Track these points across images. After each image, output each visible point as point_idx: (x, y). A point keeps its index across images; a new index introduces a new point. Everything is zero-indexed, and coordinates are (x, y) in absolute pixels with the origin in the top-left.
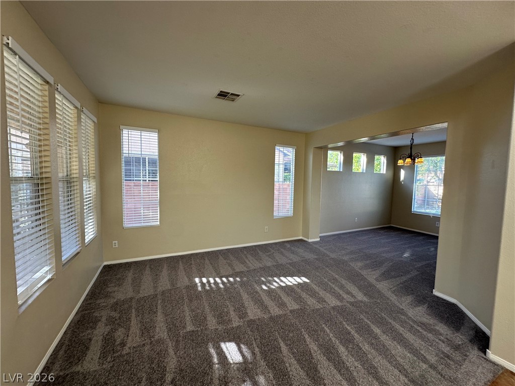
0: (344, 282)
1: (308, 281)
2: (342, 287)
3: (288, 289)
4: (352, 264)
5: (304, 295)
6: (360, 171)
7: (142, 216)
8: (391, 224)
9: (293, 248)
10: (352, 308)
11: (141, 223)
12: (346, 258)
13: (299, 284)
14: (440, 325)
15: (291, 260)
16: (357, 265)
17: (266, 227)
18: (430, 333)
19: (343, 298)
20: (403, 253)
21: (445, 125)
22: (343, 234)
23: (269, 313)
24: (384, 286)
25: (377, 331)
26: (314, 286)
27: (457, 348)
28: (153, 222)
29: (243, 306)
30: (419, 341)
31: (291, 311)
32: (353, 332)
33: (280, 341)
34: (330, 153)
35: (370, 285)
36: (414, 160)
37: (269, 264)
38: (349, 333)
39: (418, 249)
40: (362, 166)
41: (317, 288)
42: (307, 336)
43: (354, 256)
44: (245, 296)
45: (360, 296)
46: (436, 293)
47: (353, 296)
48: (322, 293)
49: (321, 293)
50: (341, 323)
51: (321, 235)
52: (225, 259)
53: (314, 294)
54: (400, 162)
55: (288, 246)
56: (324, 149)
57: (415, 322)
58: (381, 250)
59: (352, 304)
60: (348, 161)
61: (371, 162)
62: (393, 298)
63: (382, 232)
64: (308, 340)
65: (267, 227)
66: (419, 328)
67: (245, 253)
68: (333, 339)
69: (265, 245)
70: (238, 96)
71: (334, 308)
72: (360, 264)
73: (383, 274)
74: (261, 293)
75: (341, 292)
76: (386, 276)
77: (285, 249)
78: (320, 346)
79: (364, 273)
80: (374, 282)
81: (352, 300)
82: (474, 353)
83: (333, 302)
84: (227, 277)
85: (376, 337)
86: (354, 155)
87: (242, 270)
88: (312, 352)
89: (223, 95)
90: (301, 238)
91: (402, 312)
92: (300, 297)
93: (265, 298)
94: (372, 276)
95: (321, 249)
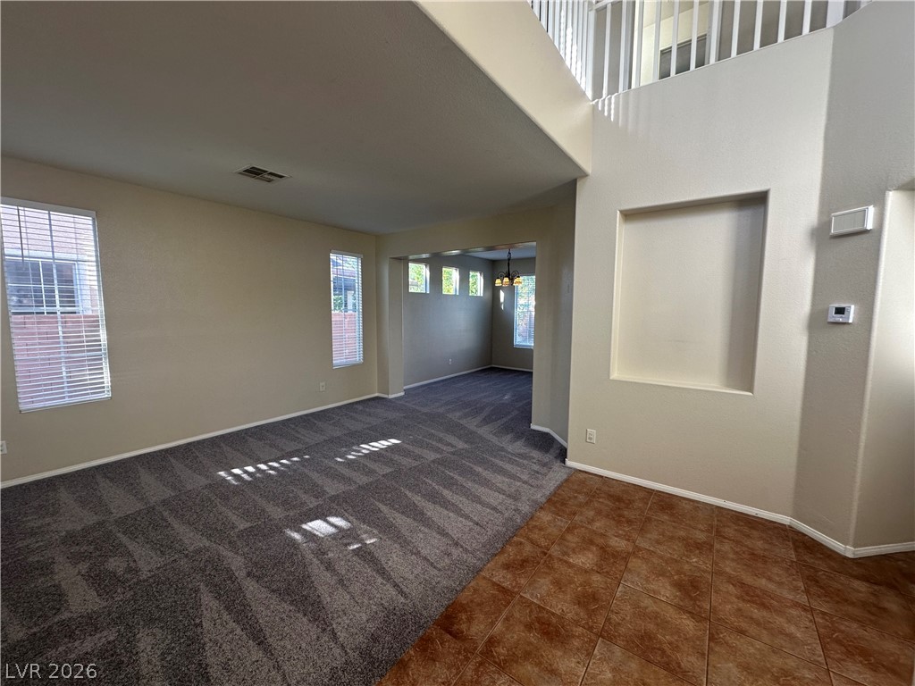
0: (441, 435)
1: (398, 442)
2: (440, 440)
3: (373, 456)
4: (450, 416)
5: (396, 457)
6: (452, 292)
7: (66, 385)
8: (491, 364)
9: (367, 410)
10: (453, 457)
11: (64, 398)
12: (441, 410)
13: (389, 447)
14: (534, 451)
15: (369, 424)
16: (455, 416)
17: (321, 384)
18: (525, 459)
19: (443, 450)
20: (504, 395)
21: (535, 243)
22: (435, 383)
23: (355, 483)
24: (485, 431)
25: (479, 469)
26: (407, 446)
27: (544, 465)
28: (92, 393)
29: (316, 485)
30: (515, 468)
31: (383, 476)
32: (456, 477)
33: (377, 503)
34: (412, 266)
35: (472, 433)
36: (512, 280)
37: (338, 433)
38: (452, 478)
39: (520, 389)
40: (454, 284)
41: (411, 448)
42: (407, 492)
43: (450, 407)
44: (315, 476)
45: (461, 445)
46: (533, 427)
47: (452, 446)
48: (418, 451)
49: (416, 451)
50: (443, 472)
51: (405, 388)
52: (260, 440)
53: (407, 453)
54: (498, 282)
55: (360, 407)
56: (404, 261)
57: (512, 454)
58: (482, 395)
59: (453, 454)
60: (436, 280)
61: (464, 280)
62: (494, 440)
63: (483, 374)
64: (409, 494)
65: (323, 384)
66: (516, 459)
67: (293, 426)
68: (436, 487)
69: (321, 411)
70: (281, 177)
71: (433, 461)
72: (458, 414)
73: (484, 419)
74: (337, 467)
75: (440, 445)
76: (486, 421)
77: (356, 413)
78: (424, 496)
79: (463, 422)
80: (474, 429)
81: (453, 450)
82: (558, 464)
83: (432, 456)
84: (276, 460)
85: (478, 474)
86: (444, 269)
87: (297, 448)
88: (416, 502)
89: (254, 172)
90: (376, 395)
91: (502, 449)
92: (392, 460)
93: (346, 472)
94: (472, 424)
95: (407, 404)
